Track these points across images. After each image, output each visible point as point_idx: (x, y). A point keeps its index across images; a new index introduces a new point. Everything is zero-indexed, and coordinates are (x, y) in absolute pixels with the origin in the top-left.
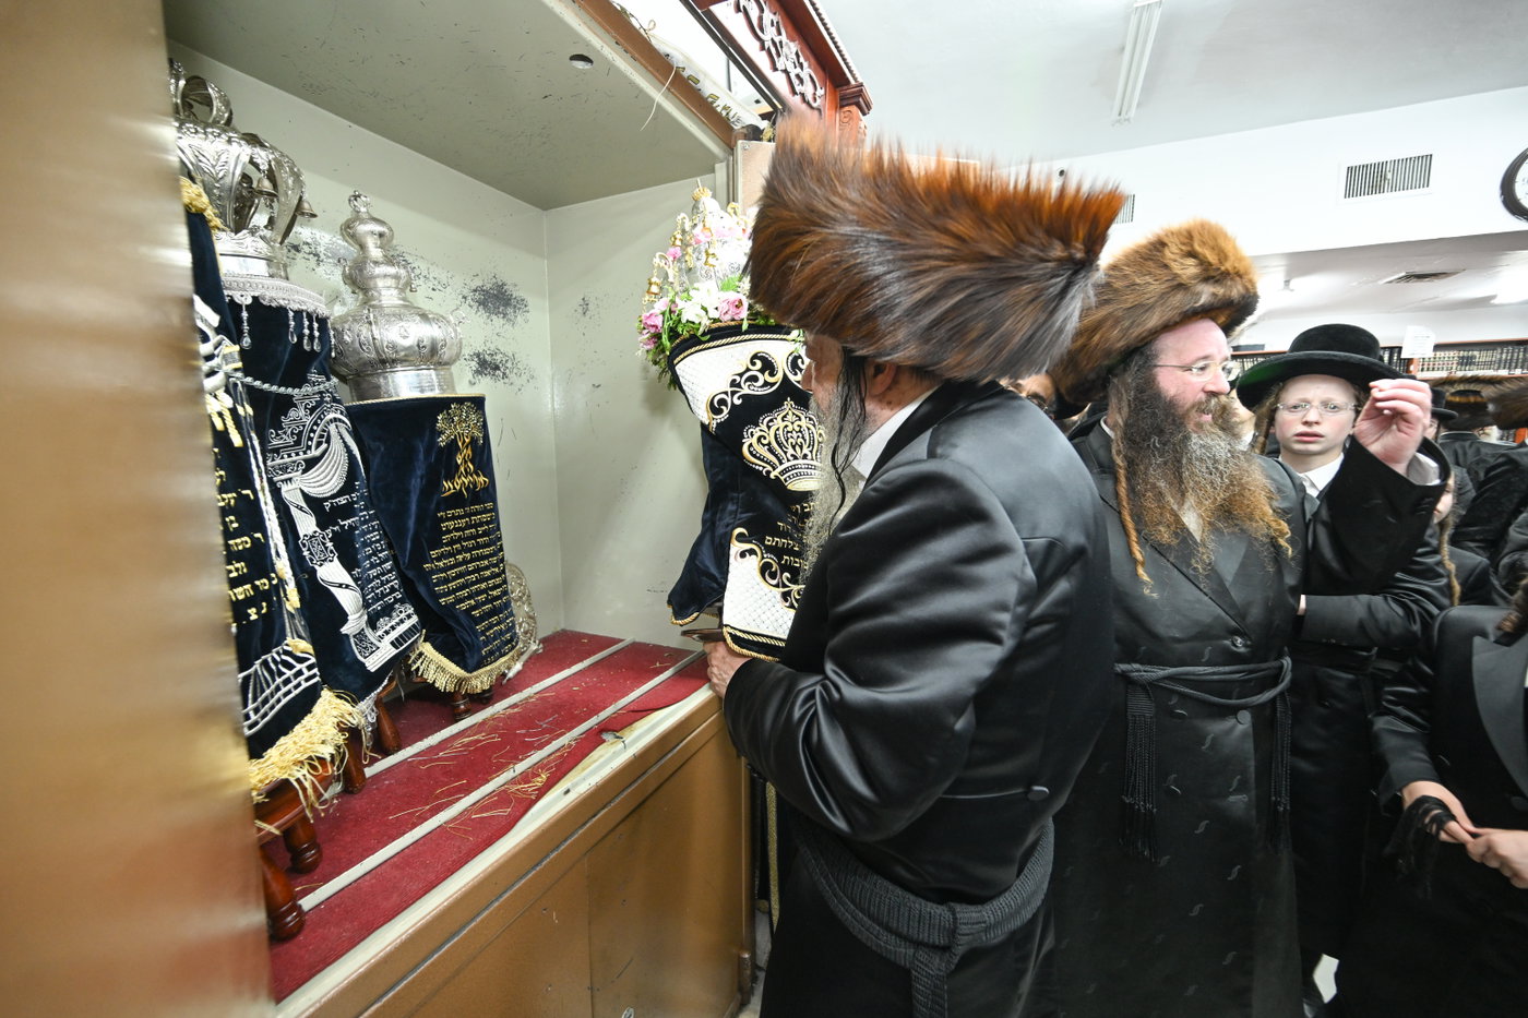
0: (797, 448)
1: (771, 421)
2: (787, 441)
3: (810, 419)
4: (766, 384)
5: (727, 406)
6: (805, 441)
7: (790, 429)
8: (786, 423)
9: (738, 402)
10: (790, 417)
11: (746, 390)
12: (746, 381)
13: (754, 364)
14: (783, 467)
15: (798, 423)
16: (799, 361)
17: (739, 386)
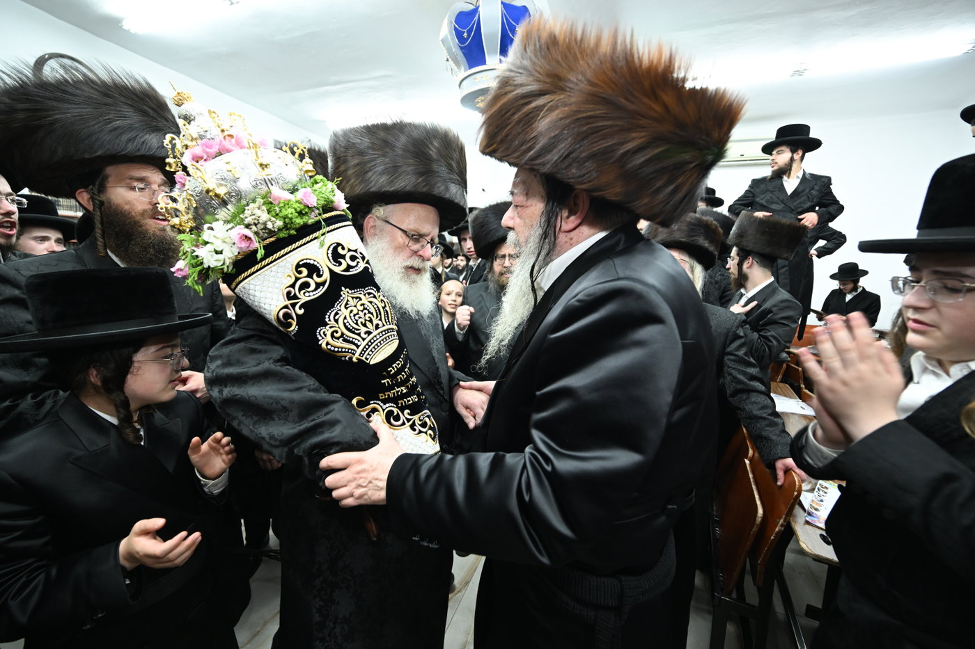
0: (368, 324)
1: (337, 314)
2: (357, 324)
3: (369, 294)
4: (318, 285)
5: (293, 319)
6: (372, 314)
7: (355, 311)
8: (349, 309)
9: (301, 312)
10: (352, 302)
11: (304, 298)
12: (300, 291)
13: (300, 272)
14: (361, 348)
15: (360, 302)
16: (340, 250)
17: (295, 297)
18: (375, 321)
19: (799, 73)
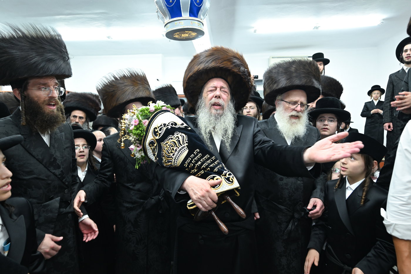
0: (173, 151)
7: (167, 149)
10: (165, 146)
15: (168, 144)
18: (175, 149)
19: (317, 28)
